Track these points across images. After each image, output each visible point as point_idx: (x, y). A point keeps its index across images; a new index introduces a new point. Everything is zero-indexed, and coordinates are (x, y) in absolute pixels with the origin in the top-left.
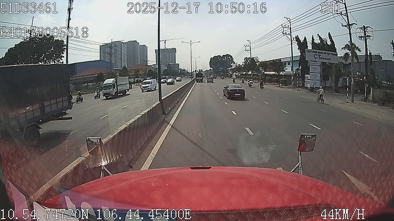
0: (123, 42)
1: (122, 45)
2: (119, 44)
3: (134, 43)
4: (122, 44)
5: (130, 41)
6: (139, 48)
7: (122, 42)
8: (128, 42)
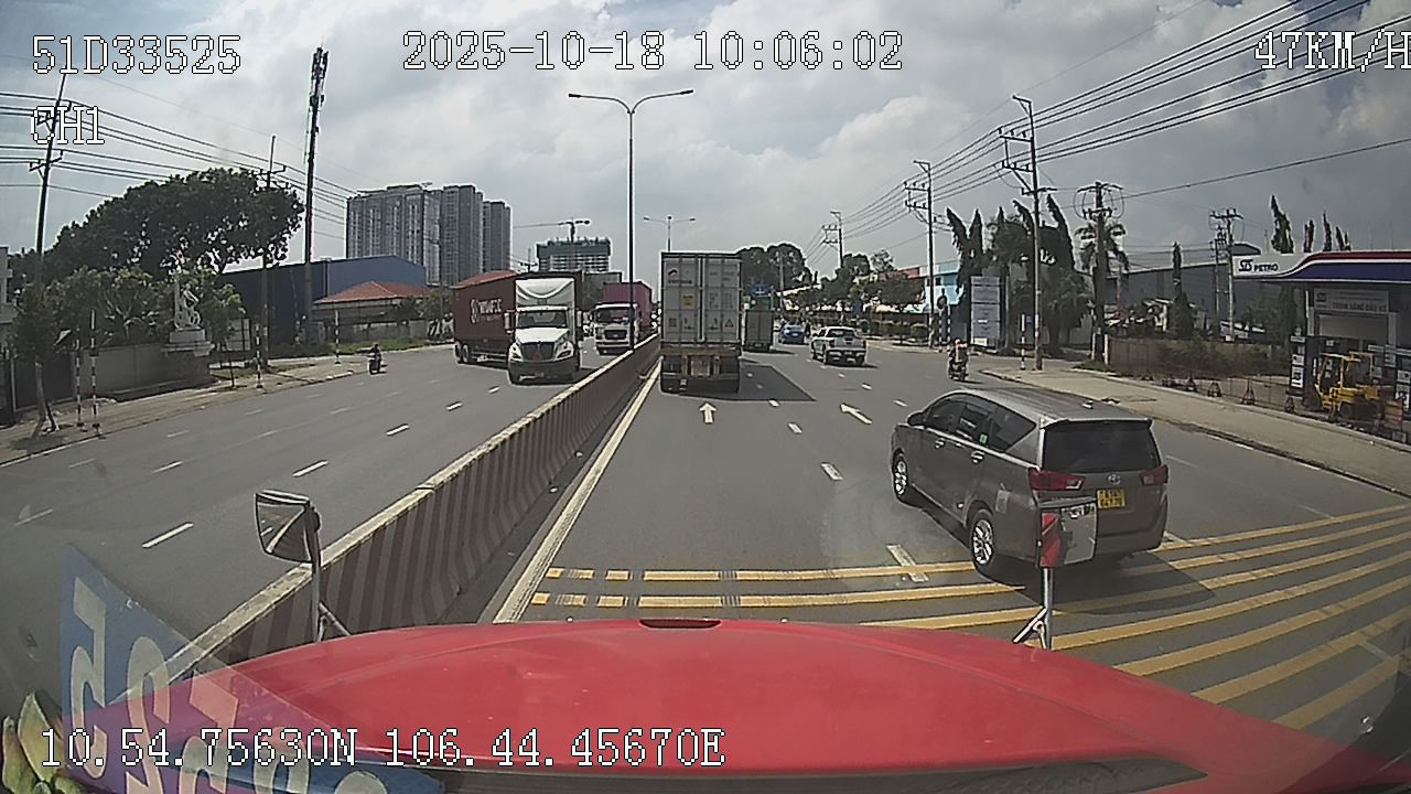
0: (429, 188)
1: (423, 199)
2: (414, 197)
3: (464, 195)
4: (426, 197)
5: (450, 187)
6: (481, 210)
7: (424, 188)
8: (445, 188)
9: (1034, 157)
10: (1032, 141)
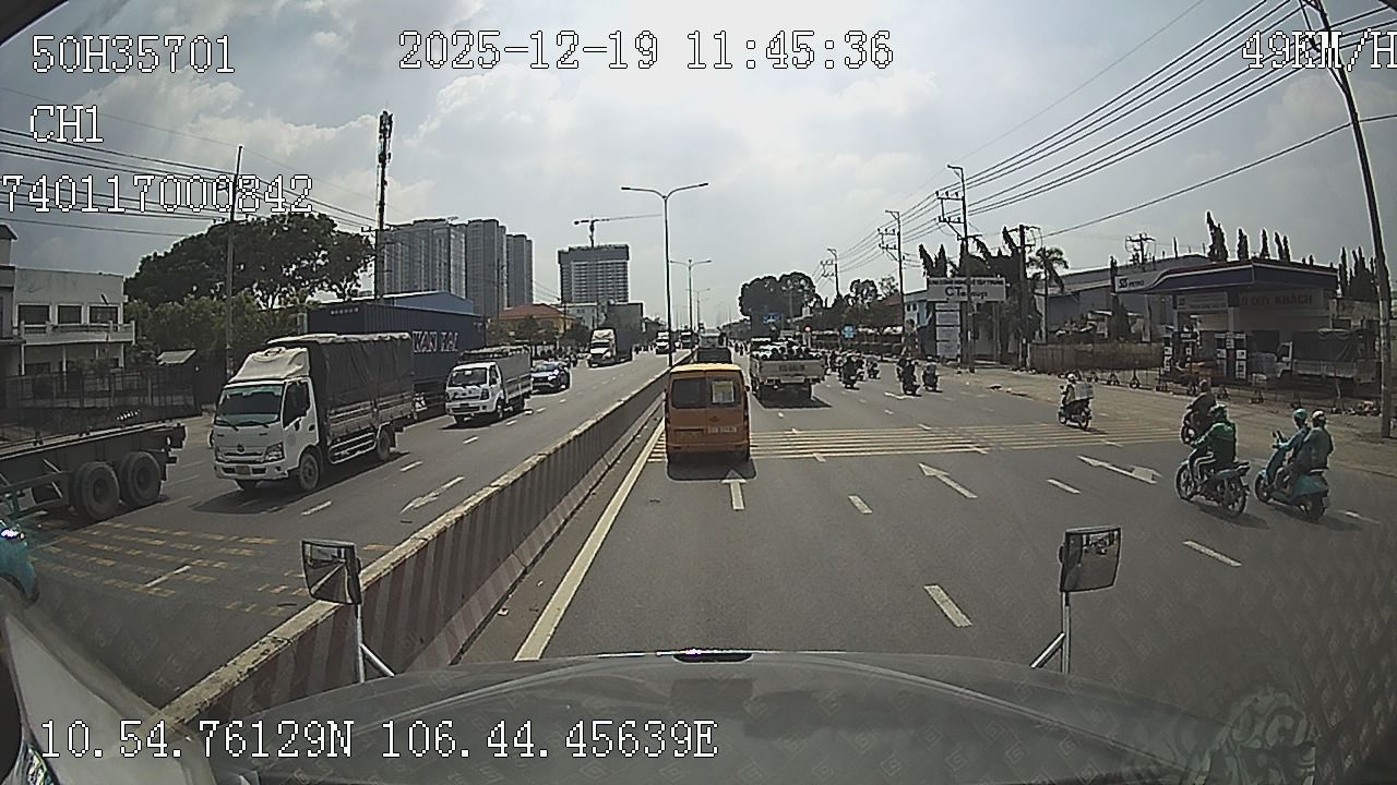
0: (454, 223)
1: (449, 233)
2: (441, 231)
5: (474, 221)
6: (505, 243)
7: (450, 222)
8: (470, 222)
9: (964, 213)
10: (963, 199)
